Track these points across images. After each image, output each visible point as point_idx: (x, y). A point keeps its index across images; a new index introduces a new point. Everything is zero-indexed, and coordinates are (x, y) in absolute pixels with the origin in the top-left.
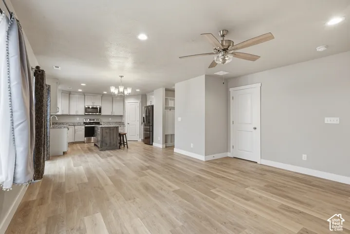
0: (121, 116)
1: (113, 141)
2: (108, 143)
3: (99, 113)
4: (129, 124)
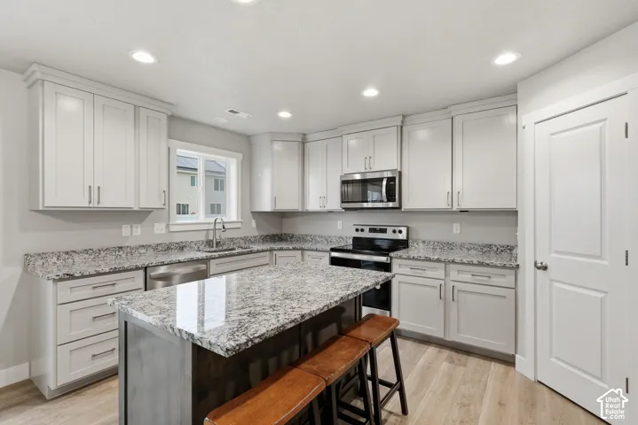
3: (389, 201)
4: (545, 268)
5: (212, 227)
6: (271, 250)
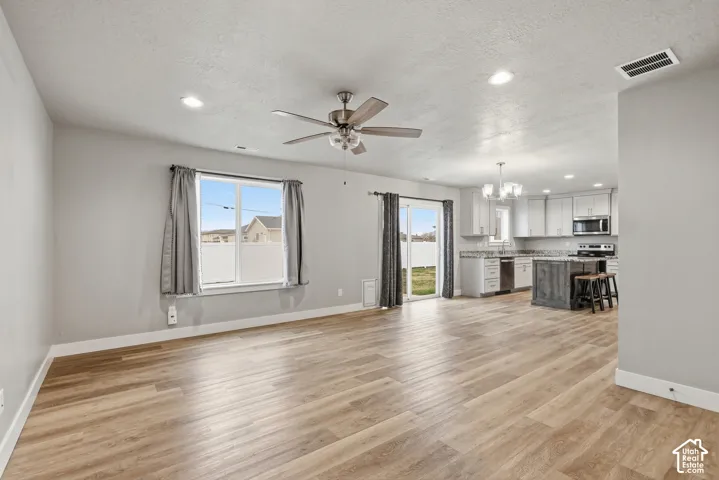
1: (559, 290)
2: (548, 293)
3: (603, 231)
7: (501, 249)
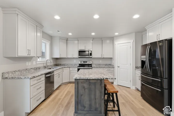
0: (111, 58)
1: (95, 102)
2: (87, 106)
3: (90, 56)
4: (119, 67)
5: (46, 62)
6: (62, 68)
7: (45, 65)
